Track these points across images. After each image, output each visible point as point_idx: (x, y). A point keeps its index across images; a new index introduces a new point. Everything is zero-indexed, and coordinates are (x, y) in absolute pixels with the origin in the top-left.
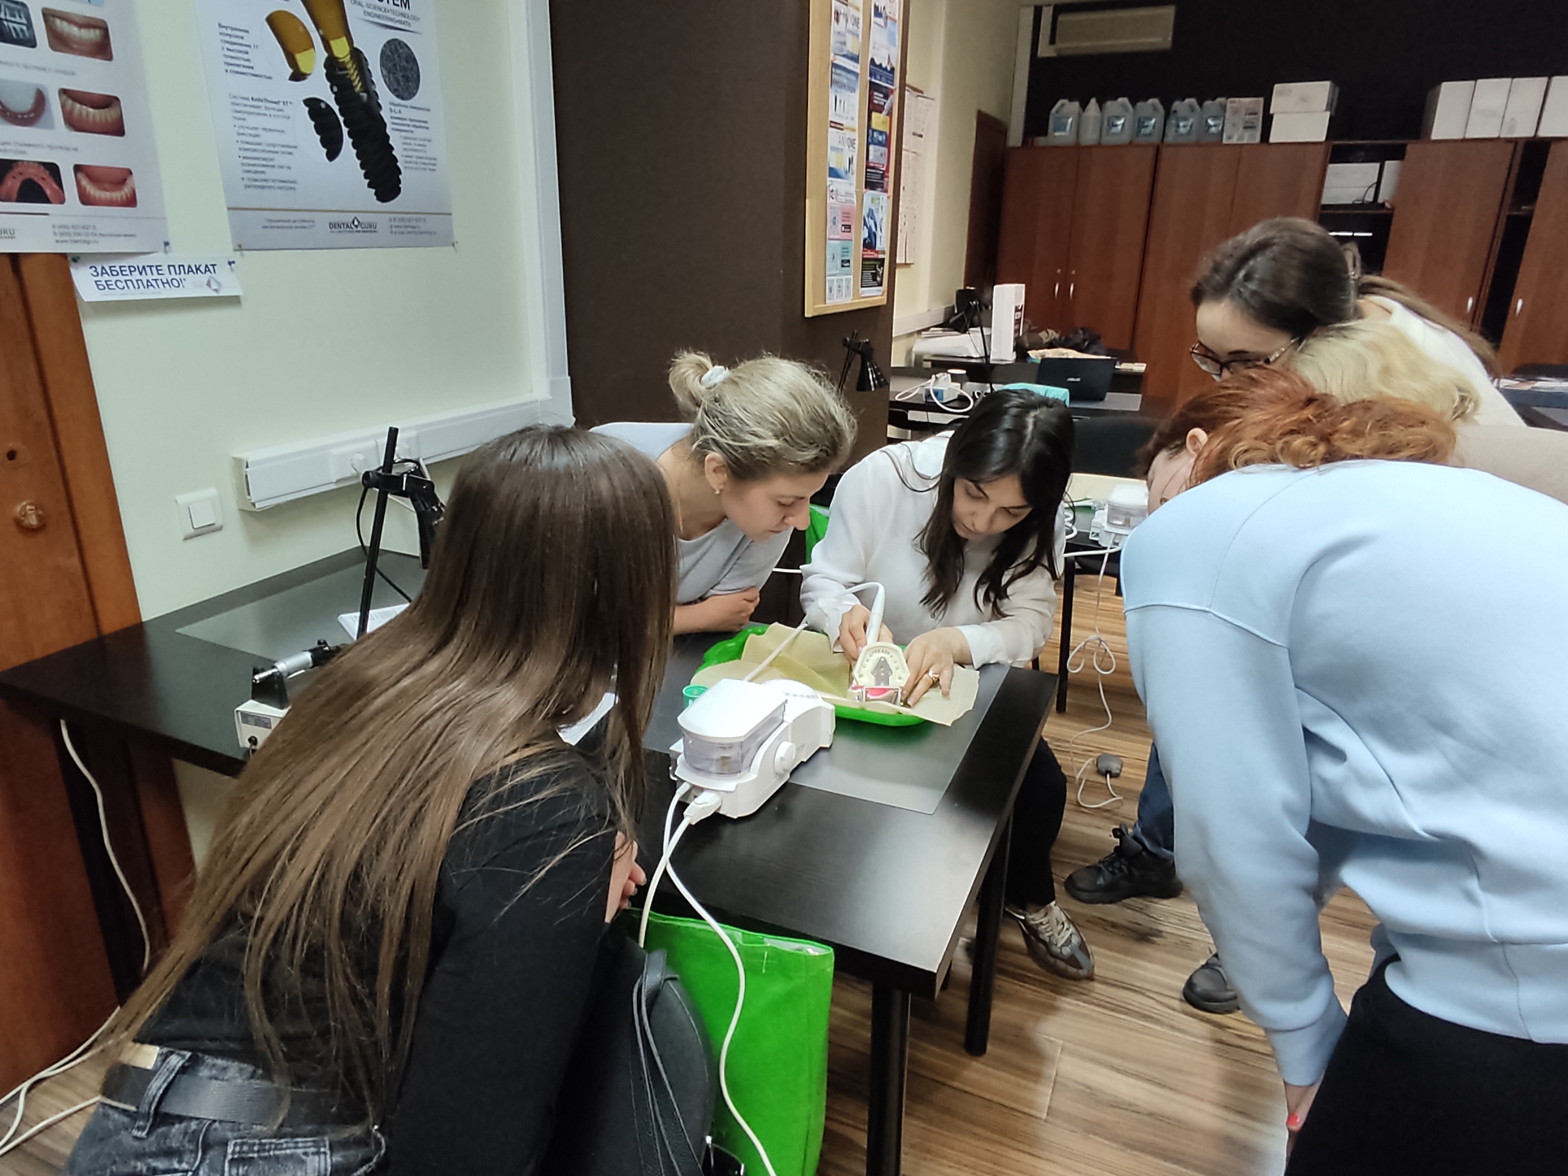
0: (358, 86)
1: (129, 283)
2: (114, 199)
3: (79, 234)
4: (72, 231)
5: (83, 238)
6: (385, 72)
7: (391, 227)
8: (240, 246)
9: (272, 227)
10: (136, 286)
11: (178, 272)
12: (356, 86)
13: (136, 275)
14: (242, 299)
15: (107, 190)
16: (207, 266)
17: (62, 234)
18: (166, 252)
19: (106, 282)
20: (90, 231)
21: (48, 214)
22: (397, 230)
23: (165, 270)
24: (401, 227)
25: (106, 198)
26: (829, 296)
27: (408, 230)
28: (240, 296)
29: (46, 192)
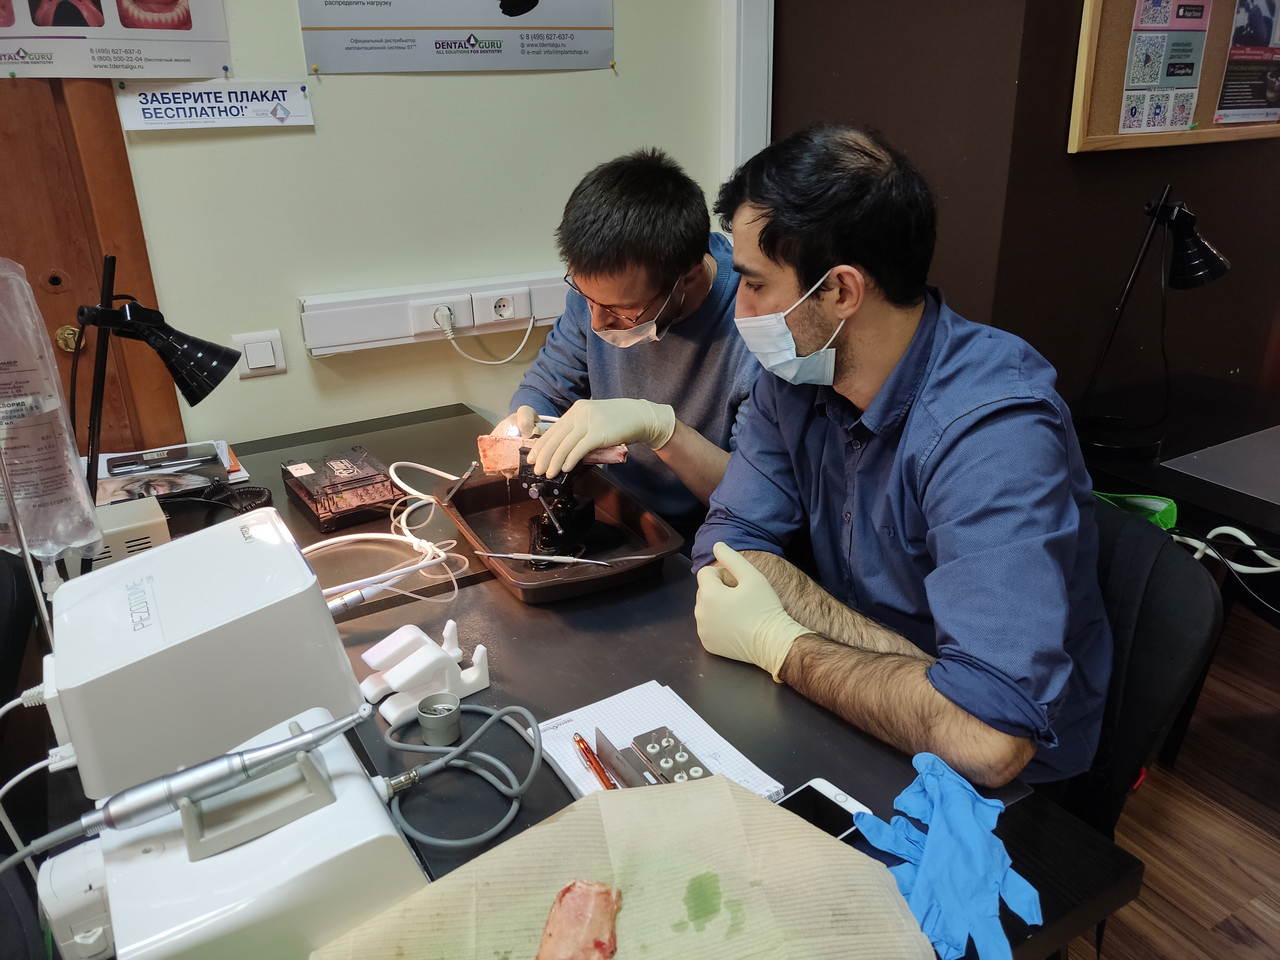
1: (181, 111)
2: (164, 21)
3: (120, 59)
4: (112, 55)
5: (125, 63)
7: (522, 45)
8: (316, 70)
9: (359, 48)
10: (188, 114)
11: (240, 99)
13: (191, 103)
14: (316, 127)
15: (153, 11)
16: (275, 92)
17: (100, 58)
18: (226, 77)
19: (155, 109)
20: (134, 56)
21: (85, 38)
22: (531, 49)
23: (225, 97)
24: (536, 45)
25: (153, 20)
26: (1127, 122)
27: (546, 49)
28: (313, 126)
29: (85, 14)
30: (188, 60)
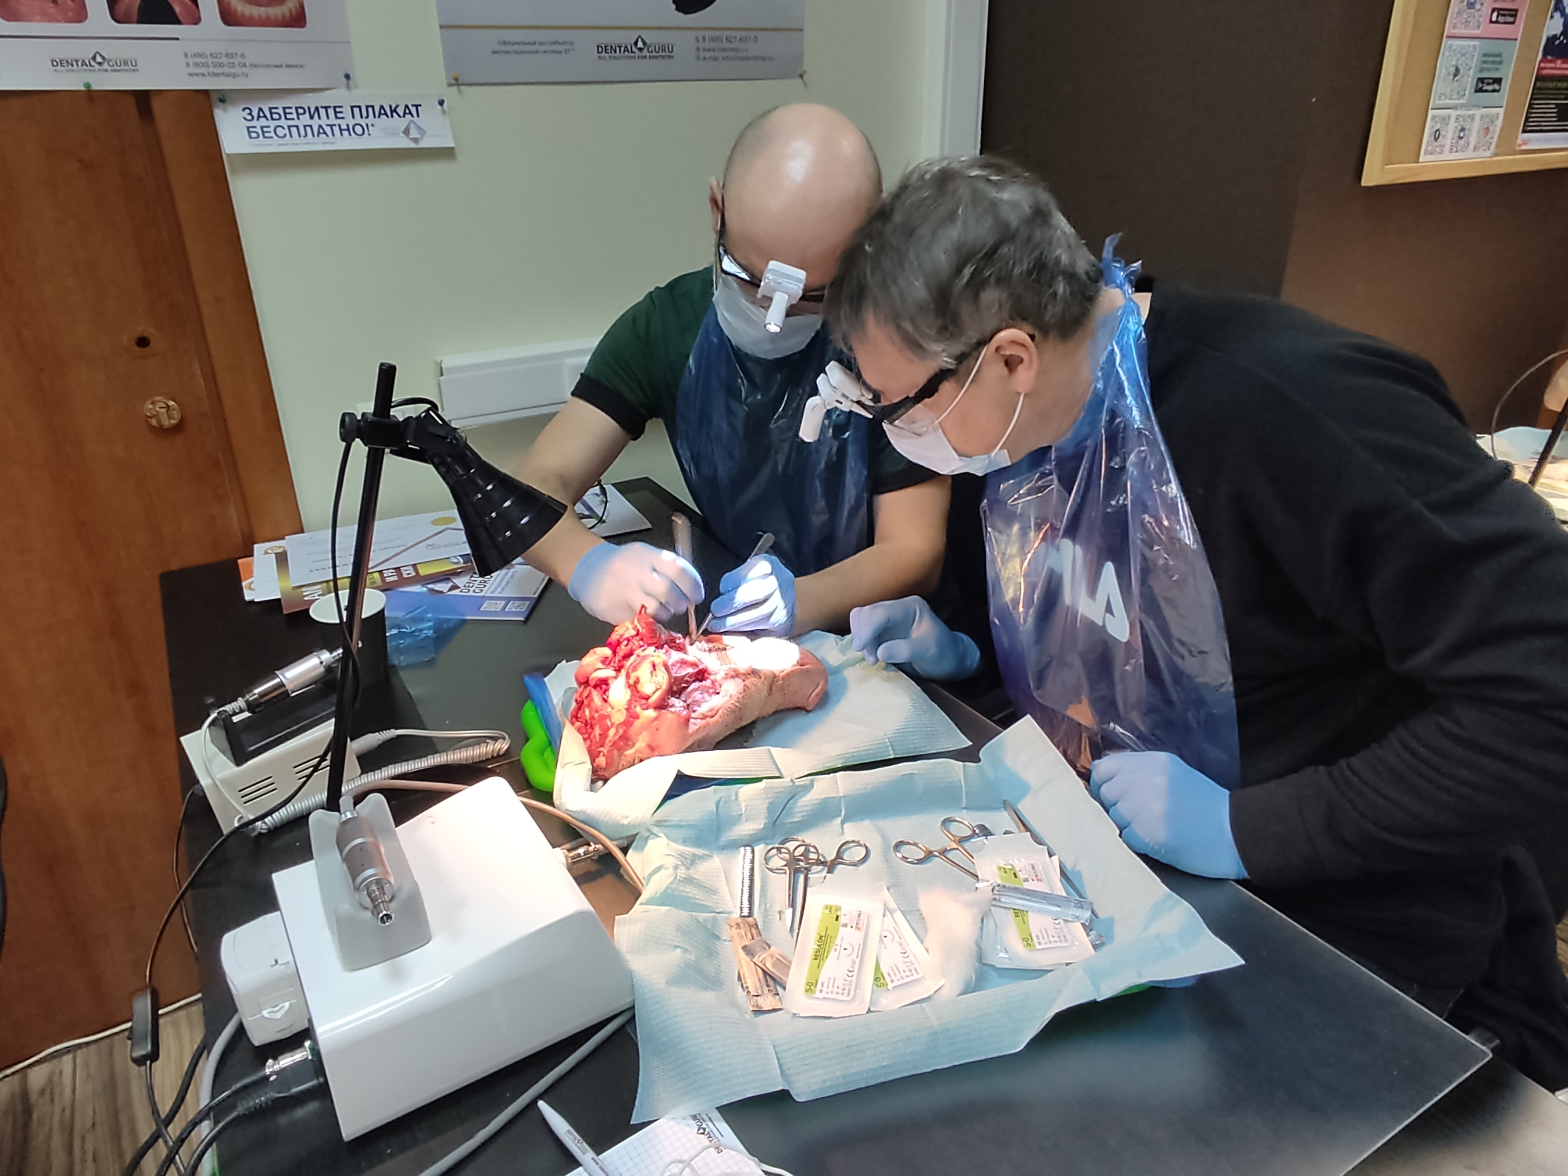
1: (294, 130)
2: (272, 16)
3: (221, 65)
4: (210, 60)
5: (226, 70)
7: (698, 49)
8: (456, 80)
9: (507, 52)
10: (303, 133)
11: (364, 114)
13: (305, 119)
14: (456, 150)
15: (260, 5)
16: (407, 106)
17: (197, 65)
18: (348, 87)
19: (262, 127)
20: (236, 61)
21: (177, 39)
22: (707, 55)
23: (347, 112)
25: (260, 16)
26: (1430, 148)
27: (725, 54)
28: (452, 148)
29: (177, 9)
30: (301, 66)
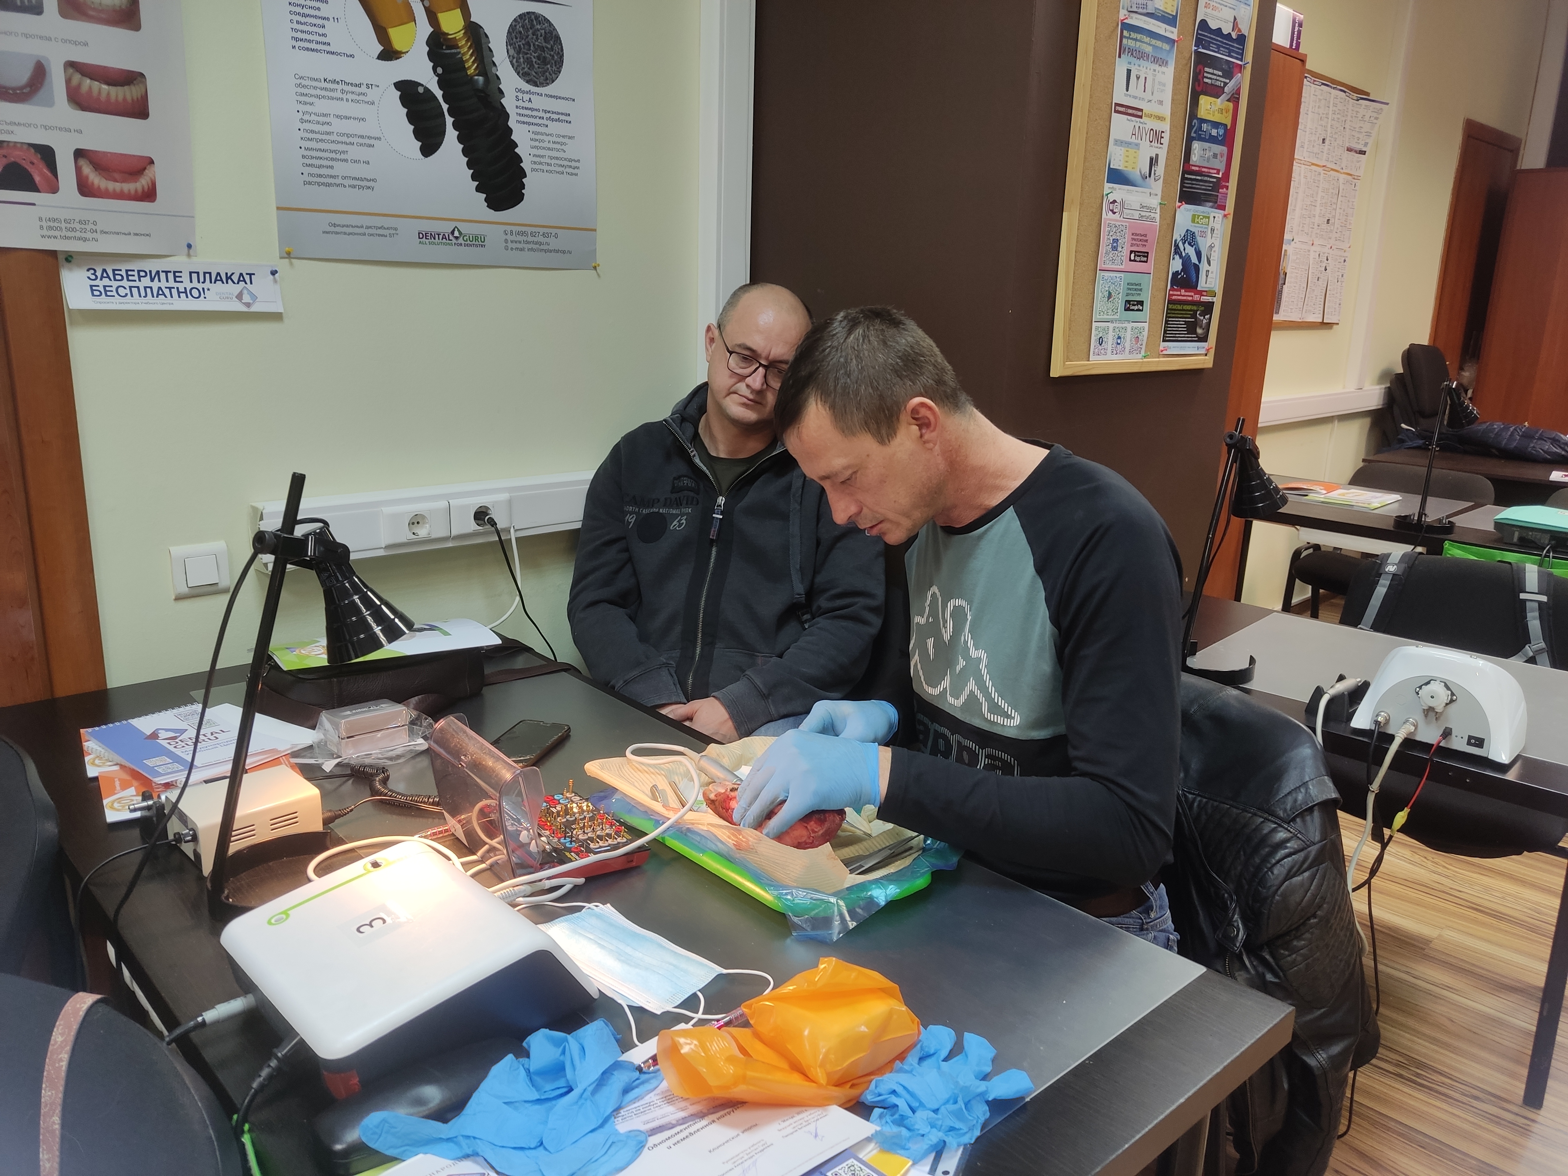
0: (471, 68)
1: (135, 290)
2: (126, 192)
3: (73, 230)
4: (63, 225)
5: (78, 234)
6: (512, 52)
7: (506, 241)
8: (288, 253)
9: (337, 233)
10: (143, 293)
11: (202, 279)
12: (470, 68)
13: (146, 281)
14: (284, 315)
15: (116, 181)
16: (241, 274)
17: (50, 228)
18: (189, 255)
19: (105, 287)
20: (88, 227)
21: (34, 204)
22: (514, 246)
23: (185, 277)
24: (520, 242)
25: (114, 190)
26: (1097, 350)
27: (530, 246)
28: (281, 313)
29: (37, 179)
30: (148, 235)
